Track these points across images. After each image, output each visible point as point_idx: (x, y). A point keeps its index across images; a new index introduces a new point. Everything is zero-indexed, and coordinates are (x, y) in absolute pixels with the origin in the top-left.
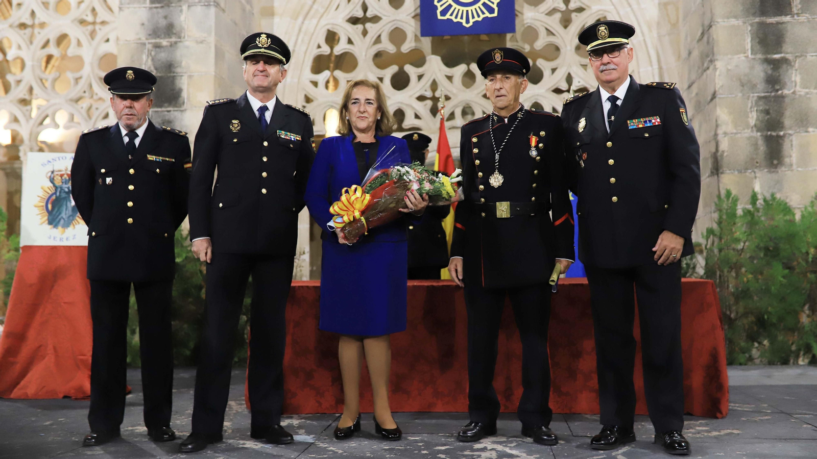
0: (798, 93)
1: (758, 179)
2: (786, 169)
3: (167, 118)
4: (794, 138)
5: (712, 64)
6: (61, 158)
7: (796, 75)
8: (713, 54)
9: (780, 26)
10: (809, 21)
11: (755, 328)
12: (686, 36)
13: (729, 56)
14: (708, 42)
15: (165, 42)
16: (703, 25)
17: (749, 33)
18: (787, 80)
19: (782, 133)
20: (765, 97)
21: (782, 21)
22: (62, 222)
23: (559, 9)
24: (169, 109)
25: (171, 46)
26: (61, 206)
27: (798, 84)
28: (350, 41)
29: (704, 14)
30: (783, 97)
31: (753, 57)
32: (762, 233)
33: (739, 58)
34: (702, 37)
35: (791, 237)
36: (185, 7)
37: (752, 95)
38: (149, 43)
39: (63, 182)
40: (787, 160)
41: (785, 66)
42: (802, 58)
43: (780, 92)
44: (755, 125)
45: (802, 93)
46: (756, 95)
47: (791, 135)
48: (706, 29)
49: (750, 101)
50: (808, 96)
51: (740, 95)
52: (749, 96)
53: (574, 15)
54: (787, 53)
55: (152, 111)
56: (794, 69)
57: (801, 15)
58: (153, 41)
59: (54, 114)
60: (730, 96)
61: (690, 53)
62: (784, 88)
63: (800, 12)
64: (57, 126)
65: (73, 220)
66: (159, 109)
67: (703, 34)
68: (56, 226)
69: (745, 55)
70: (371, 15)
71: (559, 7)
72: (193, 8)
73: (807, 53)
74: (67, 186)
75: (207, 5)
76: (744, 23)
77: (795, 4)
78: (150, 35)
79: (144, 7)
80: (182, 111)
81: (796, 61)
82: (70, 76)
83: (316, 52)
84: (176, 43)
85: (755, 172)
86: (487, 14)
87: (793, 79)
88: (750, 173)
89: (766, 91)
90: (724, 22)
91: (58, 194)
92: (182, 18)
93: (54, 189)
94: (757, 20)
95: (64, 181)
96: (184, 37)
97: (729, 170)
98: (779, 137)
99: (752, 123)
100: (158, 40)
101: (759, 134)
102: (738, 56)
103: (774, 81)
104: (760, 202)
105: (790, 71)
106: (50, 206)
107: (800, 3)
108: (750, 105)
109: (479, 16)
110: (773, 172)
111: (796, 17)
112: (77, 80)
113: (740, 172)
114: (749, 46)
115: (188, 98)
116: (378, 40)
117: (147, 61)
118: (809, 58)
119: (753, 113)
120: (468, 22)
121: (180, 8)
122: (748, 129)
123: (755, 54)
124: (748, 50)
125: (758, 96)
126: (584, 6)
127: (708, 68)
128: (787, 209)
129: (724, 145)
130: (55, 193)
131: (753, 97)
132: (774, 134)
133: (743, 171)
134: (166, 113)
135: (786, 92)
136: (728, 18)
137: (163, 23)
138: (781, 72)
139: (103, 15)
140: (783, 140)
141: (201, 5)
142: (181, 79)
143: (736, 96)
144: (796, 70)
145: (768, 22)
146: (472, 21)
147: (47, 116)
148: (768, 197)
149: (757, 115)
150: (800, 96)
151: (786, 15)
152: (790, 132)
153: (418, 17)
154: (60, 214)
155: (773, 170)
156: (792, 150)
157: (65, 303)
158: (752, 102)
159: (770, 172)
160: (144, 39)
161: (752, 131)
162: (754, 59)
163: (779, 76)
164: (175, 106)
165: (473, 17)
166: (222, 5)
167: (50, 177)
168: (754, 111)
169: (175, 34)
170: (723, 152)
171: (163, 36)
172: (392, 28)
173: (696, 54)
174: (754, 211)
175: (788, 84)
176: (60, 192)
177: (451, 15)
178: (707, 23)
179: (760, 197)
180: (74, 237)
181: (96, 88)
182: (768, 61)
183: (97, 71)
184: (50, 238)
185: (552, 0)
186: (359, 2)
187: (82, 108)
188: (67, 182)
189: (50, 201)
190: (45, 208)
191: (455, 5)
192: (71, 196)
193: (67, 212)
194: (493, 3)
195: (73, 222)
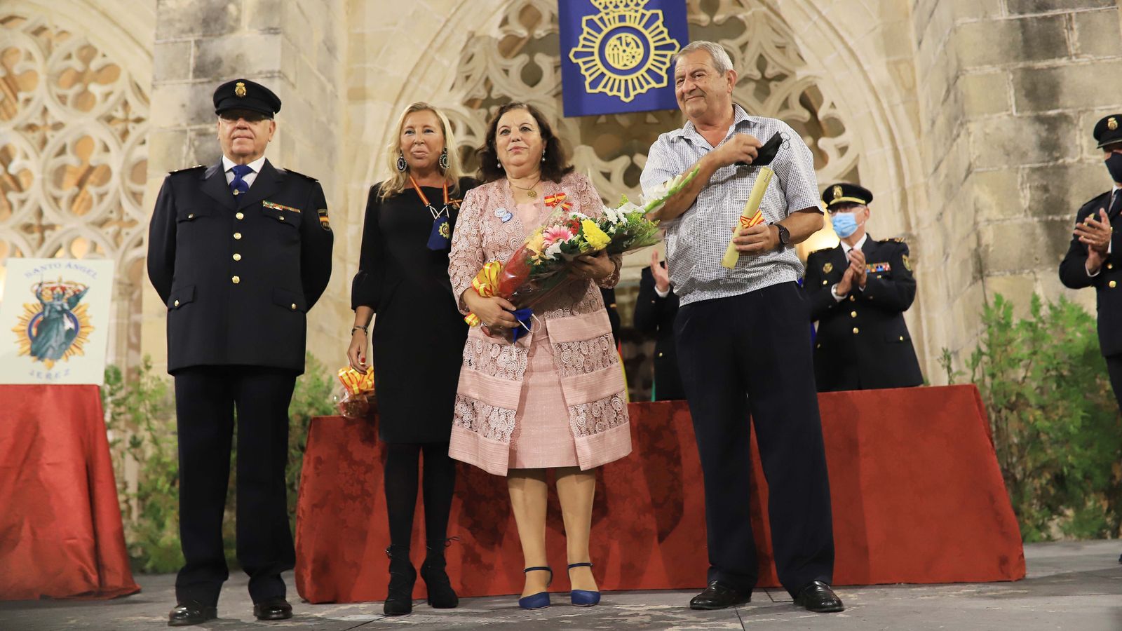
1: (1039, 282)
5: (963, 128)
6: (53, 267)
7: (1081, 137)
8: (964, 115)
9: (1053, 71)
10: (1093, 64)
11: (1052, 491)
12: (928, 102)
13: (986, 116)
14: (956, 101)
16: (947, 79)
17: (1011, 84)
18: (1069, 145)
19: (1067, 217)
20: (1040, 169)
21: (1055, 66)
22: (50, 352)
23: (751, 77)
26: (50, 330)
27: (1086, 149)
29: (948, 63)
30: (1065, 167)
31: (1019, 115)
32: (1050, 352)
33: (1000, 117)
34: (948, 97)
37: (1021, 166)
38: (191, 130)
39: (54, 298)
41: (1064, 125)
42: (1088, 113)
43: (1061, 161)
44: (1030, 208)
45: (1092, 161)
46: (1027, 166)
48: (952, 82)
49: (1019, 175)
51: (1005, 167)
52: (1018, 169)
54: (1067, 108)
56: (1077, 128)
57: (1081, 56)
58: (197, 127)
59: (70, 244)
60: (991, 169)
61: (933, 123)
62: (1067, 155)
63: (1079, 52)
64: (73, 258)
65: (66, 349)
67: (948, 91)
68: (41, 358)
69: (1009, 113)
70: (497, 95)
71: (751, 75)
73: (1094, 106)
74: (59, 303)
75: (270, 78)
76: (1004, 70)
77: (1071, 41)
78: (192, 119)
79: (187, 83)
81: (1079, 118)
82: (92, 190)
85: (1034, 273)
86: (654, 84)
87: (1078, 142)
88: (1028, 273)
89: (1041, 160)
90: (975, 70)
91: (47, 314)
93: (41, 307)
94: (1021, 65)
95: (56, 296)
97: (998, 271)
98: (1063, 221)
99: (1025, 204)
100: (203, 126)
101: (1036, 219)
102: (999, 115)
103: (1051, 146)
104: (1045, 311)
105: (1072, 132)
106: (34, 331)
107: (1079, 40)
108: (1019, 180)
109: (642, 87)
111: (1074, 58)
112: (101, 197)
113: (1013, 273)
114: (1012, 101)
119: (1025, 191)
120: (627, 95)
122: (1020, 213)
123: (1023, 111)
124: (1011, 106)
125: (1030, 168)
126: (784, 72)
127: (958, 135)
128: (1082, 316)
129: (988, 237)
130: (43, 313)
131: (1024, 169)
132: (1057, 218)
133: (1017, 272)
136: (980, 64)
138: (1060, 134)
139: (137, 109)
141: (262, 78)
143: (1000, 169)
144: (1081, 130)
145: (1036, 68)
146: (632, 94)
147: (60, 247)
148: (1056, 303)
149: (1031, 193)
150: (1089, 164)
151: (1061, 57)
153: (561, 96)
154: (48, 340)
157: (48, 464)
158: (1023, 176)
160: (184, 125)
161: (1026, 216)
162: (1020, 118)
163: (1058, 139)
165: (635, 89)
166: (292, 78)
167: (37, 291)
168: (1026, 188)
170: (987, 246)
171: (210, 120)
173: (941, 121)
174: (1037, 323)
175: (1072, 149)
176: (50, 312)
177: (605, 87)
178: (952, 74)
179: (1042, 300)
180: (67, 372)
181: (127, 206)
182: (1040, 120)
183: (129, 184)
184: (32, 374)
185: (743, 65)
186: (480, 79)
187: (107, 233)
188: (59, 298)
189: (35, 323)
190: (27, 333)
191: (608, 74)
192: (65, 316)
193: (58, 338)
194: (661, 69)
195: (66, 352)
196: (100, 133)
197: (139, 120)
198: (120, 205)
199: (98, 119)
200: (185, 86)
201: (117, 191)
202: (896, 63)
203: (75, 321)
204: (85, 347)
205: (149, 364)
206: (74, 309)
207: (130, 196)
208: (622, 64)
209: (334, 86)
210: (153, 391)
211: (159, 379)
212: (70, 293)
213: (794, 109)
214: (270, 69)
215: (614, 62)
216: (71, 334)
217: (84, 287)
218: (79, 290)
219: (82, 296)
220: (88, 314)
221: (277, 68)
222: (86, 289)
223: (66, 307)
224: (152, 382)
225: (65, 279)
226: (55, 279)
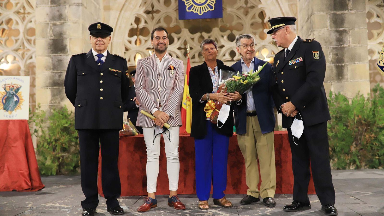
0: (351, 46)
1: (333, 85)
2: (345, 81)
3: (60, 59)
4: (349, 67)
5: (312, 33)
6: (9, 78)
7: (350, 38)
8: (313, 28)
9: (343, 15)
10: (356, 13)
11: (331, 153)
12: (301, 20)
13: (320, 29)
14: (310, 23)
15: (58, 23)
16: (308, 15)
17: (329, 19)
18: (346, 40)
19: (343, 64)
20: (336, 48)
21: (344, 13)
22: (10, 109)
24: (61, 54)
25: (61, 24)
26: (9, 101)
27: (351, 42)
28: (146, 22)
29: (309, 9)
30: (344, 48)
31: (331, 29)
32: (334, 110)
33: (324, 30)
34: (308, 20)
35: (347, 112)
36: (67, 6)
37: (330, 47)
38: (51, 23)
39: (10, 90)
40: (346, 77)
41: (345, 34)
42: (352, 30)
43: (343, 46)
44: (332, 61)
45: (353, 46)
46: (332, 47)
47: (347, 65)
48: (310, 16)
49: (329, 50)
50: (355, 47)
51: (325, 47)
52: (329, 48)
53: (249, 10)
54: (346, 28)
55: (53, 56)
57: (352, 10)
58: (53, 22)
59: (6, 57)
61: (302, 27)
63: (352, 9)
64: (8, 62)
65: (15, 107)
66: (56, 55)
67: (308, 19)
68: (7, 110)
69: (327, 28)
70: (156, 10)
71: (242, 6)
72: (71, 7)
73: (355, 27)
74: (12, 91)
75: (78, 6)
76: (327, 14)
77: (349, 5)
78: (51, 19)
79: (48, 6)
80: (67, 55)
81: (350, 31)
82: (13, 38)
83: (130, 27)
84: (63, 23)
85: (331, 82)
86: (210, 9)
87: (349, 39)
89: (336, 45)
90: (318, 13)
91: (8, 95)
92: (66, 11)
93: (6, 93)
94: (332, 12)
95: (11, 89)
96: (67, 20)
98: (342, 66)
99: (330, 59)
100: (55, 22)
101: (333, 65)
102: (324, 29)
103: (340, 41)
104: (333, 96)
105: (347, 36)
106: (4, 101)
107: (352, 5)
108: (329, 52)
109: (206, 10)
110: (340, 82)
111: (350, 11)
112: (17, 41)
114: (329, 25)
115: (70, 49)
116: (159, 21)
117: (50, 32)
118: (356, 30)
119: (330, 55)
120: (200, 13)
121: (65, 7)
122: (328, 62)
123: (332, 28)
124: (328, 26)
125: (333, 48)
126: (254, 5)
127: (310, 35)
128: (345, 100)
130: (7, 95)
131: (331, 48)
132: (340, 65)
133: (326, 82)
134: (59, 56)
135: (345, 45)
136: (319, 11)
137: (57, 13)
138: (343, 36)
139: (28, 9)
140: (344, 67)
141: (75, 5)
142: (66, 40)
144: (350, 35)
145: (337, 13)
146: (202, 12)
147: (3, 58)
148: (337, 94)
149: (332, 56)
150: (352, 47)
151: (345, 10)
152: (347, 64)
153: (178, 11)
154: (9, 104)
155: (339, 81)
156: (348, 72)
158: (330, 50)
159: (338, 82)
160: (48, 21)
161: (330, 63)
162: (331, 30)
163: (342, 38)
164: (64, 53)
165: (203, 11)
166: (85, 5)
167: (4, 87)
168: (331, 54)
169: (63, 19)
171: (57, 20)
172: (166, 16)
173: (305, 28)
174: (331, 100)
175: (346, 42)
176: (9, 95)
177: (193, 9)
178: (310, 13)
179: (333, 93)
180: (16, 116)
181: (26, 44)
182: (337, 31)
183: (26, 36)
184: (4, 116)
185: (240, 3)
186: (150, 4)
187: (19, 54)
188: (12, 90)
189: (4, 99)
190: (2, 102)
191: (194, 5)
192: (14, 96)
193: (13, 104)
194: (212, 4)
195: (16, 108)
196: (15, 18)
197: (29, 13)
198: (23, 44)
199: (14, 13)
200: (48, 7)
201: (22, 39)
202: (291, 5)
203: (18, 98)
204: (22, 107)
205: (40, 106)
206: (17, 94)
207: (27, 41)
208: (199, 2)
209: (99, 6)
210: (42, 115)
211: (44, 111)
212: (15, 88)
213: (256, 19)
214: (78, 2)
215: (196, 1)
216: (17, 102)
217: (20, 85)
218: (18, 87)
219: (20, 89)
220: (22, 95)
221: (80, 2)
222: (21, 87)
223: (14, 93)
224: (41, 112)
225: (13, 83)
226: (10, 83)
